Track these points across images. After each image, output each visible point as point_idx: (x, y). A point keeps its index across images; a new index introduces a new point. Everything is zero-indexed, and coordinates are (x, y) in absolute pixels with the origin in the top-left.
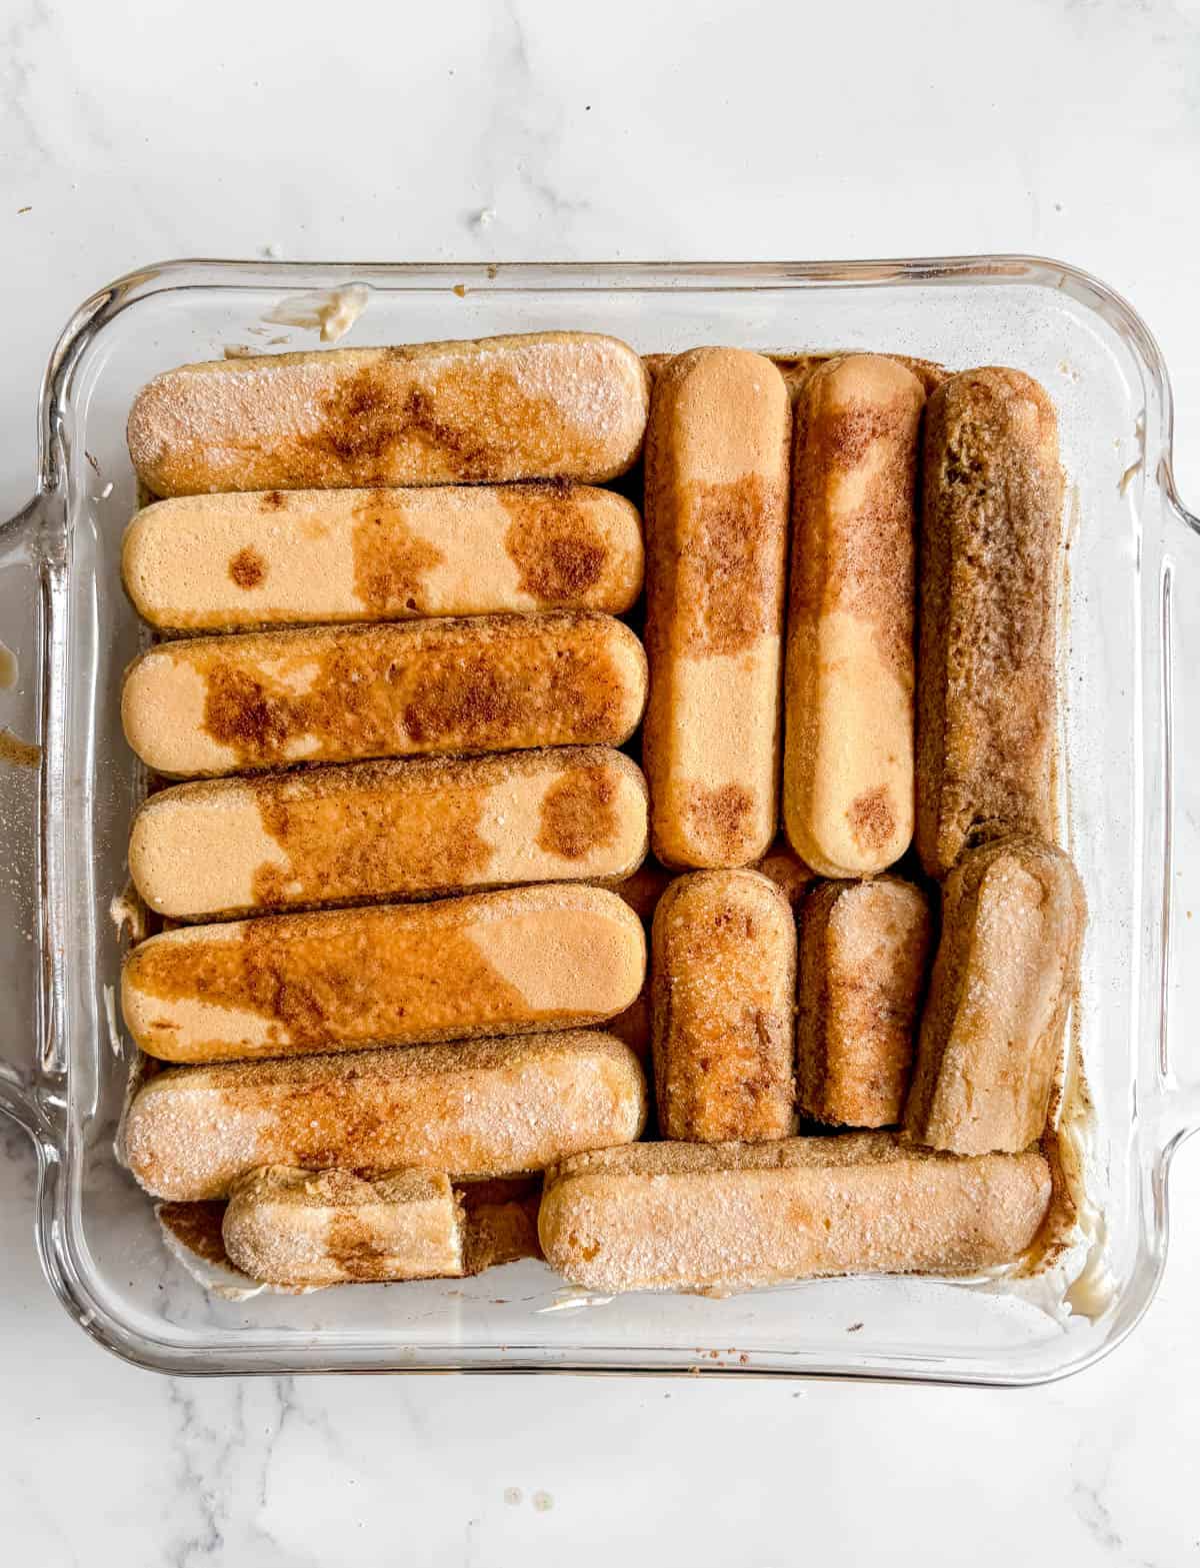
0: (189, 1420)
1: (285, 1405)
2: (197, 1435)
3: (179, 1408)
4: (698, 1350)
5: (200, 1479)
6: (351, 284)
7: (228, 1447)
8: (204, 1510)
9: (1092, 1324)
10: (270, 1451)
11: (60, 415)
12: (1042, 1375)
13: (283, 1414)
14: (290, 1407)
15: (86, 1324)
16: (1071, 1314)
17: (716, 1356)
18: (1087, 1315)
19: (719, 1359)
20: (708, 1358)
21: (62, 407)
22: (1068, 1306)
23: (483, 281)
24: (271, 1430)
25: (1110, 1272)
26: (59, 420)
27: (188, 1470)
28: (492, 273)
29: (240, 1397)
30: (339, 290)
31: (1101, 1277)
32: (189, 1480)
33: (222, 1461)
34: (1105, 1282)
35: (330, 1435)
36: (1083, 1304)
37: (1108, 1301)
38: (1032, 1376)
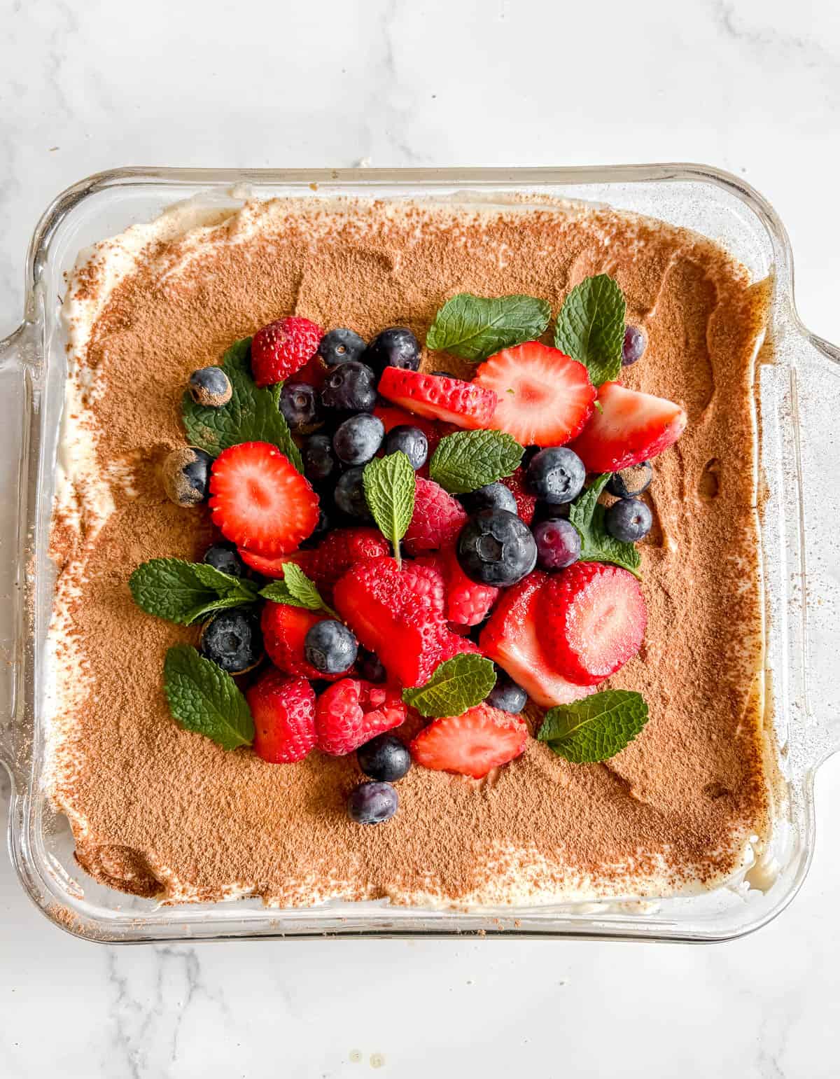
0: (123, 994)
1: (193, 984)
2: (127, 1006)
3: (116, 985)
4: (484, 919)
5: (128, 1039)
6: (241, 182)
7: (150, 1016)
8: (130, 1061)
9: (764, 894)
10: (179, 1018)
13: (191, 991)
14: (196, 986)
16: (750, 889)
17: (497, 923)
18: (761, 890)
19: (498, 925)
20: (493, 925)
22: (747, 884)
24: (181, 1004)
25: (774, 860)
27: (120, 1032)
28: (336, 175)
29: (160, 979)
30: (232, 187)
31: (770, 862)
32: (121, 1039)
33: (145, 1025)
34: (772, 866)
35: (225, 1008)
36: (757, 881)
37: (775, 879)
38: (722, 933)
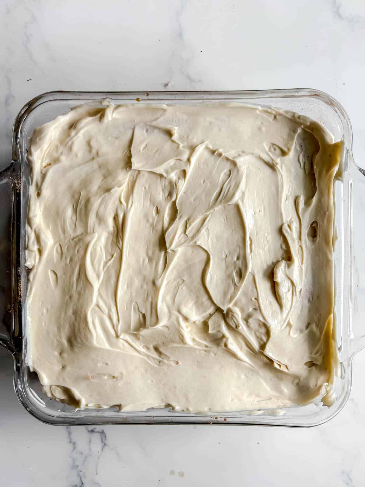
0: (75, 448)
2: (77, 453)
3: (72, 444)
4: (211, 417)
5: (78, 466)
6: (105, 98)
7: (86, 457)
8: (79, 475)
9: (329, 408)
10: (99, 458)
11: (19, 138)
12: (314, 424)
13: (103, 446)
14: (105, 445)
15: (29, 410)
16: (323, 406)
17: (217, 419)
18: (327, 406)
19: (217, 420)
20: (215, 420)
21: (19, 136)
22: (322, 403)
23: (145, 97)
24: (99, 452)
25: (334, 393)
26: (18, 140)
27: (74, 463)
28: (148, 95)
29: (90, 442)
30: (102, 100)
31: (332, 395)
32: (75, 467)
33: (84, 461)
34: (333, 396)
35: (117, 454)
36: (326, 402)
37: (334, 401)
38: (311, 424)
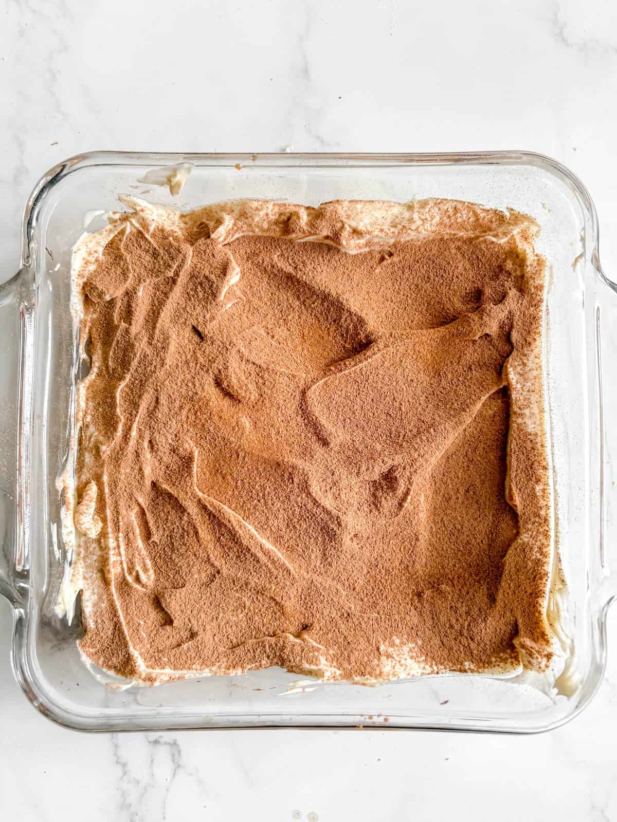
0: (125, 773)
1: (176, 765)
2: (129, 782)
4: (362, 715)
5: (130, 805)
6: (183, 164)
7: (145, 789)
9: (568, 699)
10: (167, 790)
11: (33, 228)
12: (541, 728)
13: (175, 770)
14: (179, 766)
16: (558, 694)
17: (371, 718)
18: (565, 695)
19: (372, 721)
20: (368, 720)
21: (34, 224)
22: (556, 690)
23: (250, 162)
24: (168, 779)
25: (577, 672)
26: (32, 231)
27: (124, 800)
28: (254, 158)
29: (152, 761)
30: (176, 167)
31: (573, 675)
32: (124, 806)
33: (143, 795)
34: (575, 677)
35: (200, 782)
36: (563, 689)
37: (577, 687)
